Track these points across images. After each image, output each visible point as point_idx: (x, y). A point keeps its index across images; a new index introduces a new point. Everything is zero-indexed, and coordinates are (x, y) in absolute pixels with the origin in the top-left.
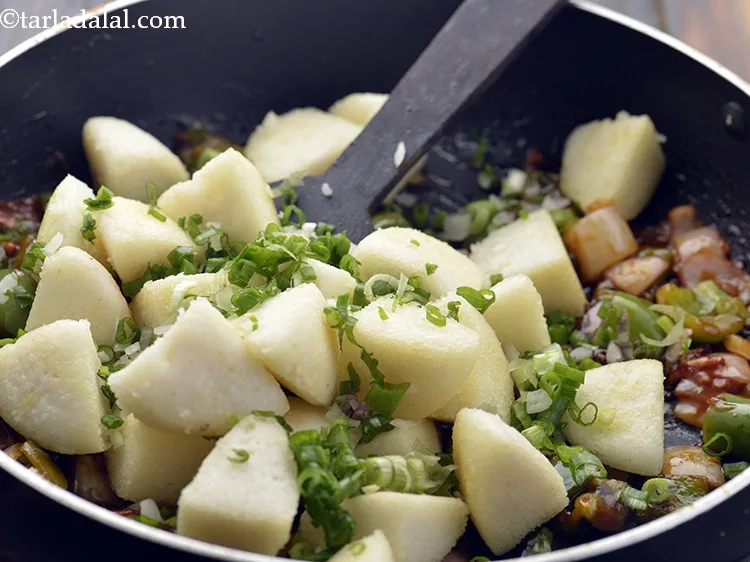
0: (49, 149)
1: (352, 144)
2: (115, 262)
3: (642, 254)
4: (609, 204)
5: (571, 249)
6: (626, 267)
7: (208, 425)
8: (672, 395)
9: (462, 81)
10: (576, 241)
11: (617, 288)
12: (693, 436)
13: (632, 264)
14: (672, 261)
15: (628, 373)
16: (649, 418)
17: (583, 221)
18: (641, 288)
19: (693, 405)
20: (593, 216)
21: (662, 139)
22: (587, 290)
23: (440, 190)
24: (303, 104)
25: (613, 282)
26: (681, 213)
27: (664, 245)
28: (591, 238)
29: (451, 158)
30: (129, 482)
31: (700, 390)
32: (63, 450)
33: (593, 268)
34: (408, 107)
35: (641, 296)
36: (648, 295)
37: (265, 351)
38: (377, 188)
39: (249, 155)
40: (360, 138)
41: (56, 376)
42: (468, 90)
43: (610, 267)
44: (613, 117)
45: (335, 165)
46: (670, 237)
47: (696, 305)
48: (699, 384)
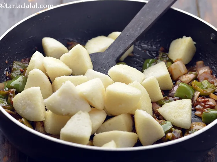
0: (33, 46)
1: (112, 44)
2: (48, 73)
3: (189, 73)
4: (180, 60)
5: (170, 72)
6: (184, 77)
7: (69, 113)
8: (195, 109)
9: (141, 28)
10: (171, 70)
11: (182, 82)
12: (200, 120)
13: (186, 76)
14: (197, 75)
15: (182, 102)
16: (187, 114)
17: (173, 64)
18: (188, 82)
19: (200, 111)
20: (176, 63)
21: (195, 43)
22: (174, 83)
23: (137, 57)
24: (101, 35)
25: (180, 80)
26: (200, 63)
27: (195, 71)
28: (175, 69)
29: (140, 49)
30: (49, 129)
31: (202, 108)
32: (32, 120)
33: (176, 77)
34: (127, 35)
35: (188, 84)
36: (190, 84)
37: (84, 94)
38: (118, 55)
39: (86, 48)
40: (114, 42)
41: (31, 101)
42: (143, 30)
43: (180, 77)
44: (182, 38)
45: (107, 49)
46: (197, 69)
47: (202, 86)
48: (202, 106)
